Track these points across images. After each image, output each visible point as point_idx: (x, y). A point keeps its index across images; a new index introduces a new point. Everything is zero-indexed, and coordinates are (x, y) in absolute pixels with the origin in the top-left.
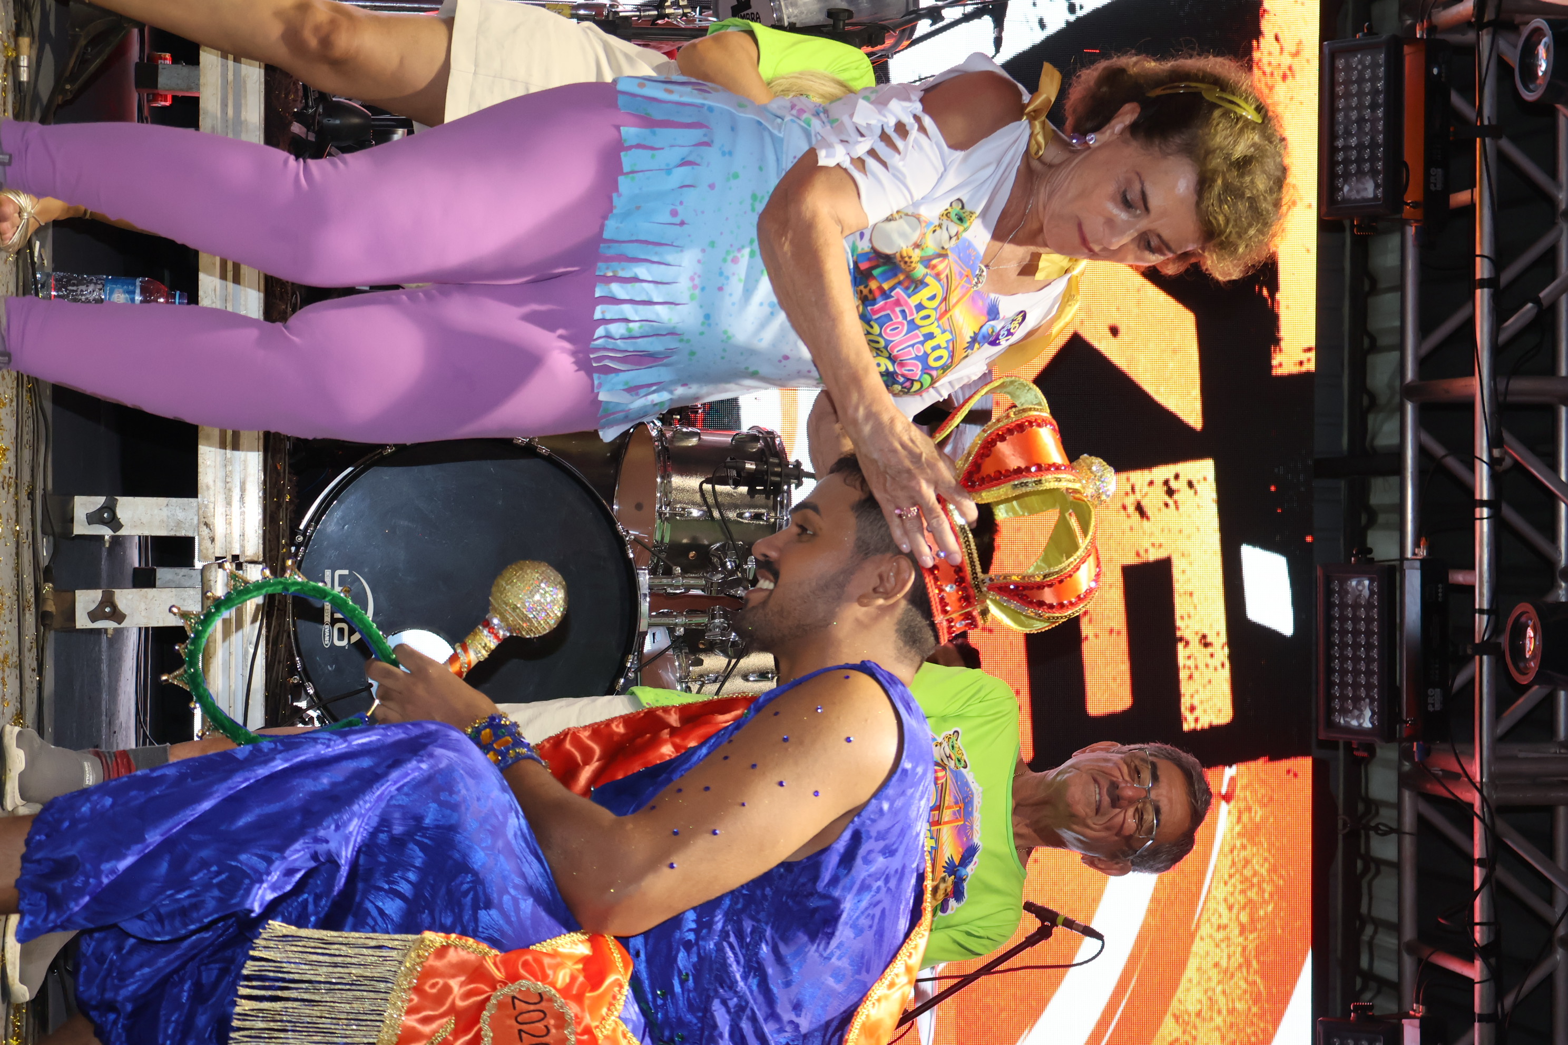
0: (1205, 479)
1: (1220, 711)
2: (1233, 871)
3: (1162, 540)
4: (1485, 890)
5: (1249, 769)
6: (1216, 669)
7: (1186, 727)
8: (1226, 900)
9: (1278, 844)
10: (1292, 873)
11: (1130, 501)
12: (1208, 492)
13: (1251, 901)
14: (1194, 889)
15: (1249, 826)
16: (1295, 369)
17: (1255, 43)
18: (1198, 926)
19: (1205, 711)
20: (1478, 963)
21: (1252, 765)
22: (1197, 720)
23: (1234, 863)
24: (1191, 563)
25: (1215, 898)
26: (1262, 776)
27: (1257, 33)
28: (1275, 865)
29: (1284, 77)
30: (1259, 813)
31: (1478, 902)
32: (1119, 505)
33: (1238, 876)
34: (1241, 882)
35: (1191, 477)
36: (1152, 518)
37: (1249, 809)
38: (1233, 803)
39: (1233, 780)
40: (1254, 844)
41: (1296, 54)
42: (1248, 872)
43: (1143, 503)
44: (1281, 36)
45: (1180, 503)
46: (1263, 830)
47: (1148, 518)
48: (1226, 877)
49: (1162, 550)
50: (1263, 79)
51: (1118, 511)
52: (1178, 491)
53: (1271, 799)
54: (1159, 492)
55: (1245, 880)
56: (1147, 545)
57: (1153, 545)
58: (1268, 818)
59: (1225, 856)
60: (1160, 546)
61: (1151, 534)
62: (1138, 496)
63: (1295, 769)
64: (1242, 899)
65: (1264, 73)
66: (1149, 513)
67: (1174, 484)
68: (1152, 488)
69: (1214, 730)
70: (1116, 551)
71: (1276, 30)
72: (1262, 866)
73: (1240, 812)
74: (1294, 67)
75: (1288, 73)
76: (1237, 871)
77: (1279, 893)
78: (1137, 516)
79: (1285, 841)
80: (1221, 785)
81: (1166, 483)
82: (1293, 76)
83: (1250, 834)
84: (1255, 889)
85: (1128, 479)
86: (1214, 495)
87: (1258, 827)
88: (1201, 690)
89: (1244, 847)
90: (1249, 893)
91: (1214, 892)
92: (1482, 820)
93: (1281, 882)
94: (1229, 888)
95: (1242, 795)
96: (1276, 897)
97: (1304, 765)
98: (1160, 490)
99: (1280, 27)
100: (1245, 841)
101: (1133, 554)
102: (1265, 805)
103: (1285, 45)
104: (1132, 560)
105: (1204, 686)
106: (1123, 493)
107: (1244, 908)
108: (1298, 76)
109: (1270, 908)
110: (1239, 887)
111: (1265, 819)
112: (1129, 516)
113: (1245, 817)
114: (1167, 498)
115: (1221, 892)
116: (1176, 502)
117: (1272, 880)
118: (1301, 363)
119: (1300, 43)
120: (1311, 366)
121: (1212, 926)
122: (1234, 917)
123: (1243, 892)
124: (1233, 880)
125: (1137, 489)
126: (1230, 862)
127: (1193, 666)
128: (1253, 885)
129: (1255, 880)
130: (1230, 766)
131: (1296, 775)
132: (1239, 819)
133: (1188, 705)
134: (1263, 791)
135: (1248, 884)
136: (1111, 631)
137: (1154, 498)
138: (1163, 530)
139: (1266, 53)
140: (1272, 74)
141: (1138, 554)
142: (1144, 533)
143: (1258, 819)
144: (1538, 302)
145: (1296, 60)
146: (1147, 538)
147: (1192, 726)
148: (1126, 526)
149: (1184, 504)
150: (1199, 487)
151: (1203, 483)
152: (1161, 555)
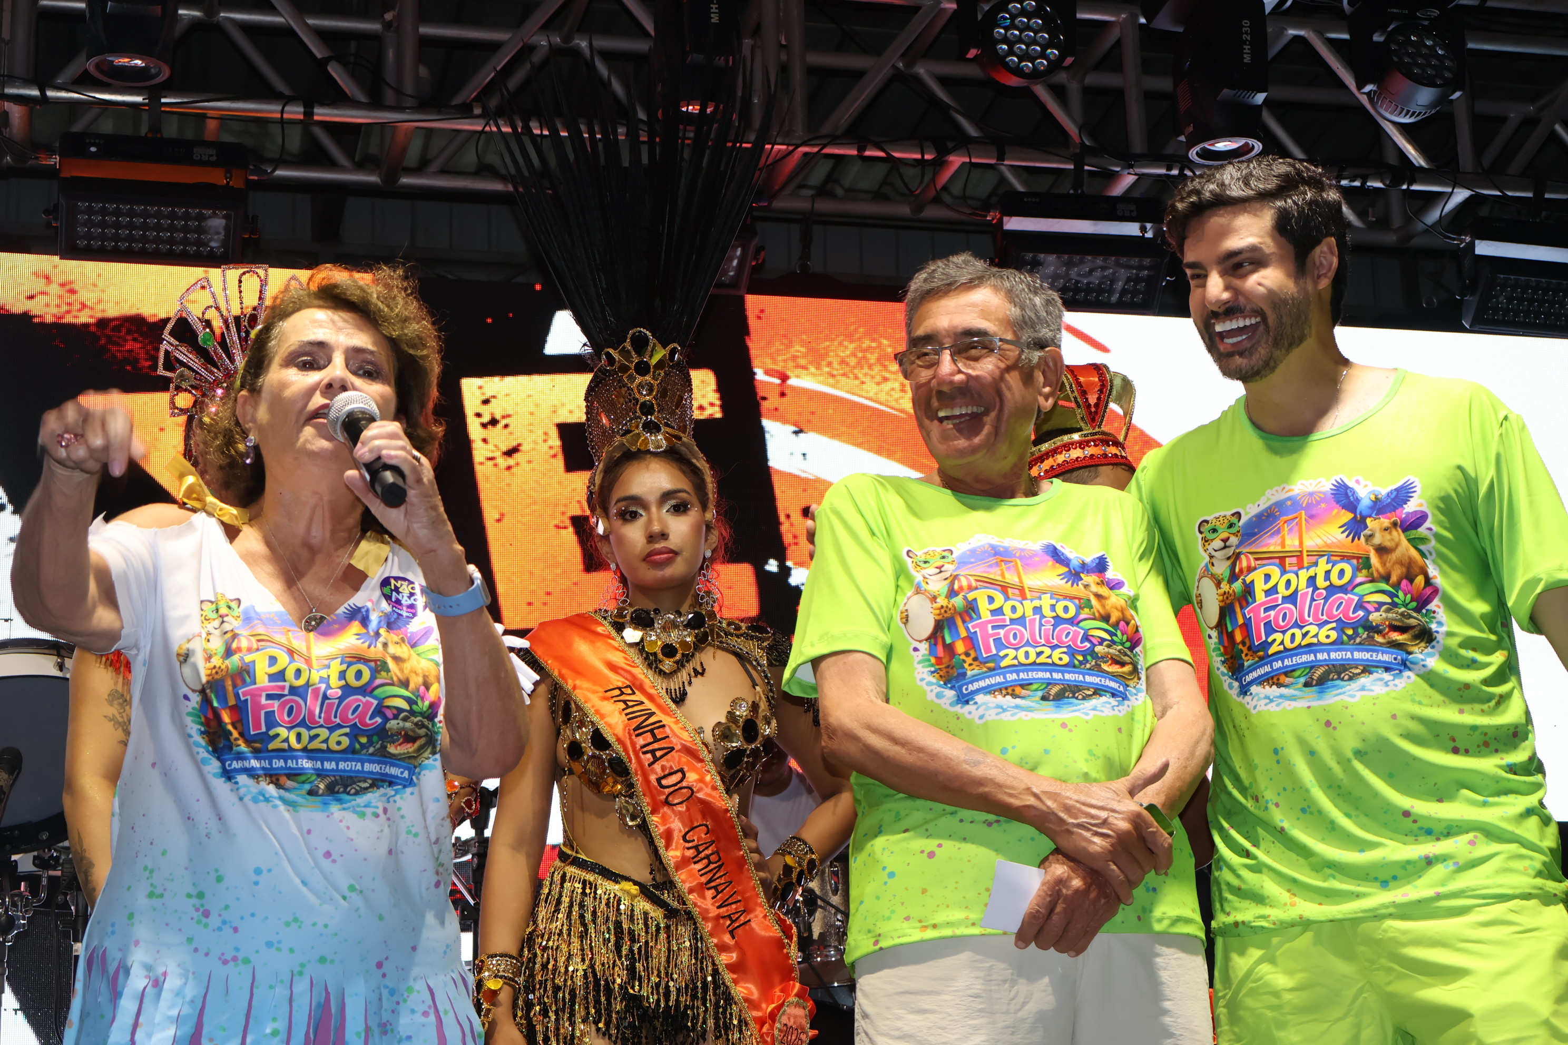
0: (480, 387)
1: (703, 382)
2: (851, 376)
3: (541, 432)
4: (886, 148)
5: (757, 356)
7: (719, 415)
8: (878, 384)
9: (826, 332)
10: (853, 320)
11: (503, 462)
12: (493, 385)
13: (879, 360)
14: (869, 413)
15: (810, 359)
17: (36, 320)
18: (902, 411)
19: (704, 396)
20: (951, 158)
21: (753, 352)
22: (712, 404)
23: (844, 375)
24: (563, 405)
25: (876, 394)
26: (763, 343)
27: (26, 317)
28: (846, 336)
29: (72, 291)
30: (798, 349)
31: (896, 155)
32: (507, 473)
33: (856, 371)
34: (862, 368)
35: (479, 402)
36: (519, 441)
37: (794, 358)
38: (789, 373)
39: (767, 372)
40: (827, 354)
41: (47, 278)
42: (853, 361)
43: (505, 449)
44: (29, 294)
45: (504, 413)
46: (814, 345)
47: (519, 445)
48: (857, 382)
49: (550, 432)
50: (74, 313)
51: (513, 474)
52: (492, 414)
54: (494, 433)
55: (859, 364)
56: (545, 447)
57: (545, 441)
58: (802, 340)
59: (838, 382)
60: (546, 434)
61: (535, 442)
62: (498, 454)
63: (757, 312)
64: (877, 368)
65: (68, 312)
66: (514, 444)
67: (486, 419)
68: (490, 440)
69: (721, 388)
70: (551, 477)
71: (22, 298)
72: (846, 348)
73: (797, 366)
74: (61, 281)
75: (68, 287)
76: (852, 372)
77: (872, 333)
78: (517, 456)
79: (823, 325)
80: (772, 384)
81: (484, 426)
82: (71, 282)
83: (817, 358)
84: (868, 355)
85: (481, 464)
86: (496, 379)
87: (810, 350)
89: (830, 364)
90: (872, 361)
91: (871, 394)
92: (824, 146)
93: (861, 330)
94: (867, 379)
95: (781, 364)
96: (875, 336)
97: (753, 302)
98: (492, 432)
99: (19, 294)
100: (824, 363)
101: (554, 461)
102: (791, 342)
103: (39, 290)
104: (560, 463)
106: (495, 469)
107: (885, 367)
108: (72, 278)
109: (885, 342)
110: (866, 370)
111: (803, 343)
112: (517, 464)
113: (802, 362)
114: (500, 426)
115: (871, 388)
116: (504, 417)
117: (860, 339)
119: (36, 274)
121: (902, 398)
122: (893, 376)
123: (870, 367)
124: (860, 375)
125: (490, 455)
126: (844, 378)
128: (864, 357)
129: (860, 355)
130: (755, 374)
131: (762, 311)
132: (804, 368)
134: (778, 344)
135: (863, 362)
137: (500, 439)
138: (531, 431)
139: (45, 310)
140: (69, 304)
141: (554, 456)
142: (534, 449)
143: (803, 350)
144: (326, 61)
145: (54, 279)
146: (538, 447)
147: (717, 409)
148: (528, 467)
149: (504, 409)
150: (488, 395)
151: (483, 390)
152: (554, 434)
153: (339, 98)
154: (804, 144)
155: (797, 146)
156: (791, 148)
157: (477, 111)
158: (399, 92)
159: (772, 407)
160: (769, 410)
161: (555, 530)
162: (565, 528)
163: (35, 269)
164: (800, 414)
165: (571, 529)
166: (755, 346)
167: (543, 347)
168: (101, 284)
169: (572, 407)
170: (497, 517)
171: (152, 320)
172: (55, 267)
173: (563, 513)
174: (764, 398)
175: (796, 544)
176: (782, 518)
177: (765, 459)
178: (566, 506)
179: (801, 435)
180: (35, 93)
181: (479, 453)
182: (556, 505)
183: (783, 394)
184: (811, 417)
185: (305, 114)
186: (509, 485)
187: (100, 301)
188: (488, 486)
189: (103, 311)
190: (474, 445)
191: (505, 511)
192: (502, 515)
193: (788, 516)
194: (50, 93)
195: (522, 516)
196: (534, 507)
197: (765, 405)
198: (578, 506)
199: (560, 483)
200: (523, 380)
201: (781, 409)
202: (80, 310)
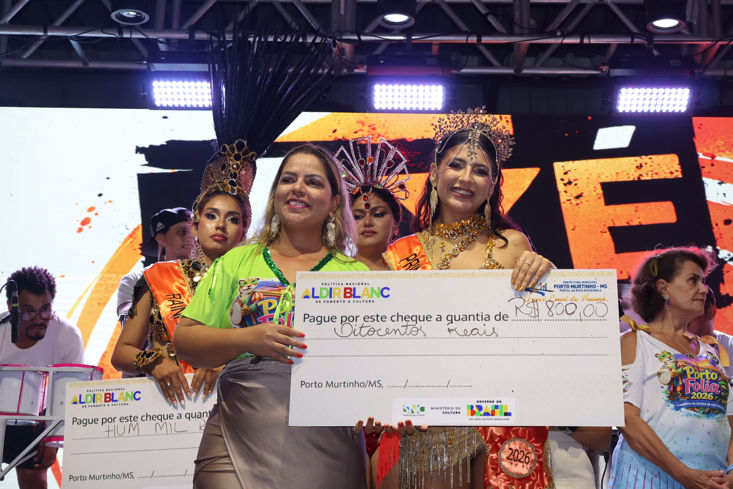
0: (563, 166)
1: (672, 160)
3: (592, 187)
5: (699, 147)
6: (652, 162)
7: (680, 176)
11: (574, 202)
12: (569, 165)
15: (726, 147)
16: (510, 124)
19: (673, 167)
21: (697, 145)
22: (677, 171)
24: (603, 173)
26: (702, 140)
29: (374, 129)
30: (720, 142)
32: (576, 207)
35: (562, 173)
36: (582, 191)
37: (718, 147)
38: (716, 154)
39: (704, 154)
41: (363, 124)
43: (575, 195)
44: (355, 131)
45: (574, 178)
46: (728, 140)
47: (582, 193)
49: (597, 187)
51: (579, 207)
52: (569, 179)
53: (713, 136)
56: (595, 194)
57: (595, 191)
58: (722, 138)
60: (595, 188)
61: (590, 192)
62: (572, 198)
63: (698, 125)
66: (580, 193)
67: (566, 181)
68: (568, 191)
69: (681, 163)
70: (598, 208)
71: (352, 132)
73: (720, 151)
74: (369, 124)
75: (372, 127)
78: (581, 198)
80: (707, 160)
81: (565, 185)
82: (373, 125)
83: (730, 146)
85: (564, 203)
86: (571, 162)
87: (726, 143)
88: (662, 169)
95: (712, 150)
97: (696, 121)
98: (569, 187)
99: (351, 131)
101: (599, 200)
102: (716, 139)
103: (359, 129)
104: (602, 201)
105: (661, 167)
106: (571, 205)
108: (374, 123)
111: (722, 140)
112: (582, 202)
113: (722, 148)
114: (573, 184)
116: (574, 180)
118: (507, 121)
119: (358, 122)
120: (509, 117)
125: (568, 198)
127: (652, 173)
130: (698, 155)
131: (701, 125)
132: (723, 151)
133: (670, 175)
134: (709, 140)
136: (636, 211)
137: (573, 191)
138: (588, 186)
140: (373, 135)
141: (599, 198)
142: (589, 195)
143: (722, 143)
144: (487, 15)
145: (366, 124)
146: (591, 194)
147: (680, 173)
148: (586, 204)
149: (575, 176)
150: (567, 169)
151: (565, 168)
152: (599, 187)
153: (493, 32)
154: (721, 40)
155: (717, 41)
156: (714, 43)
157: (559, 34)
158: (521, 27)
159: (707, 171)
160: (706, 173)
161: (600, 234)
162: (606, 232)
163: (357, 119)
164: (722, 174)
165: (608, 233)
166: (697, 142)
167: (593, 146)
168: (387, 125)
169: (607, 175)
170: (572, 228)
171: (409, 140)
172: (366, 118)
173: (604, 225)
174: (703, 167)
175: (721, 238)
176: (714, 225)
177: (704, 197)
178: (605, 222)
179: (723, 185)
180: (356, 38)
181: (563, 198)
182: (601, 222)
183: (712, 165)
184: (727, 176)
185: (478, 40)
186: (578, 212)
187: (386, 133)
188: (568, 213)
189: (388, 137)
190: (561, 194)
191: (576, 225)
192: (575, 227)
193: (717, 225)
194: (363, 38)
195: (585, 227)
196: (590, 223)
197: (704, 170)
198: (611, 222)
199: (602, 211)
200: (583, 162)
201: (712, 172)
202: (377, 137)
